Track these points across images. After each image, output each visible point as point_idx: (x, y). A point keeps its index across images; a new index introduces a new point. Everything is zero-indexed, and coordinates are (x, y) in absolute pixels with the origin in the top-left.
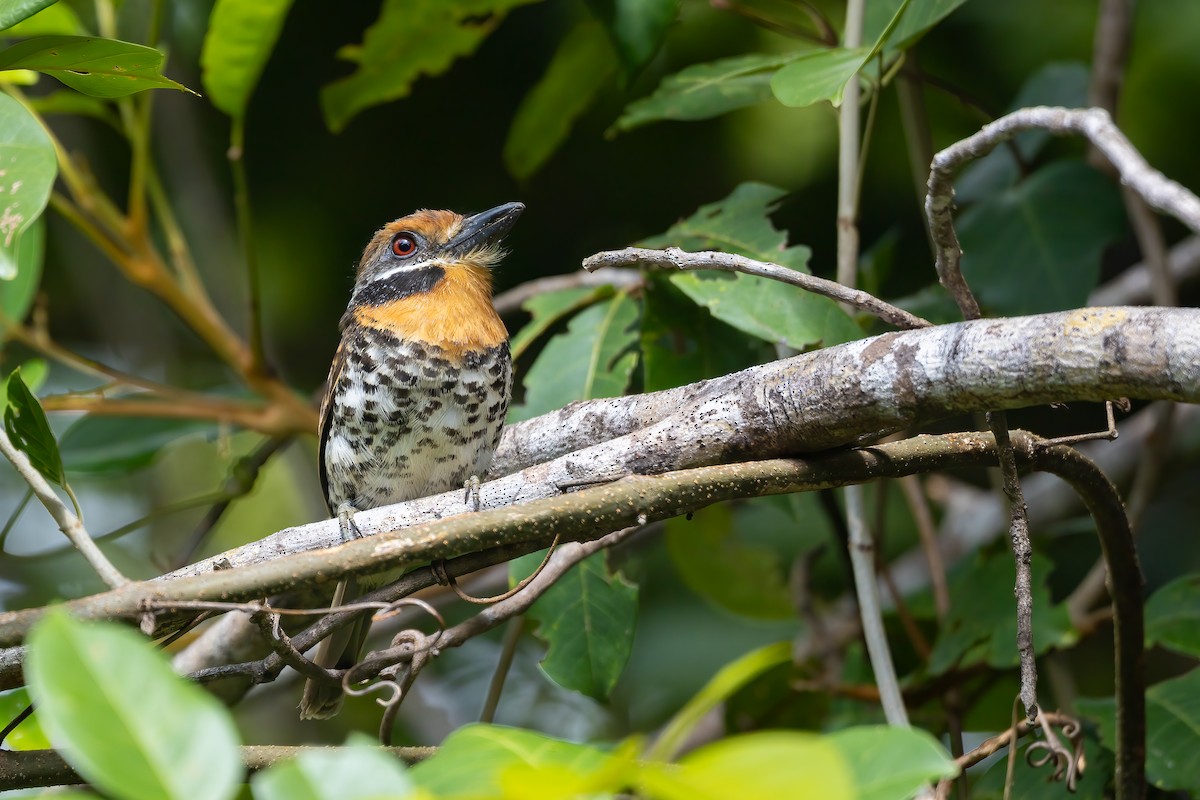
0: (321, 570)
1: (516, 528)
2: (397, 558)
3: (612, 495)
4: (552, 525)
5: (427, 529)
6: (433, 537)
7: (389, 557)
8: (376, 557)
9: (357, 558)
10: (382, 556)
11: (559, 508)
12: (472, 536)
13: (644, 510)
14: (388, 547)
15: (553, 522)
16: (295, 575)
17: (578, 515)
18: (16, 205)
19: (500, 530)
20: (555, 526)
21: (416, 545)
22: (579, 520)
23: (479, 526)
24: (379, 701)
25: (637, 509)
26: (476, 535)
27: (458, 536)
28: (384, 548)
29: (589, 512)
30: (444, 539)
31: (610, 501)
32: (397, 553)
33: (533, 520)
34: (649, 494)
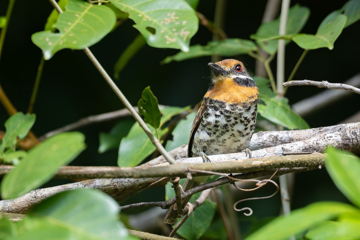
0: (238, 167)
1: (289, 163)
2: (258, 166)
3: (314, 157)
4: (298, 164)
5: (266, 159)
6: (268, 162)
7: (256, 166)
8: (253, 165)
9: (248, 165)
10: (255, 165)
11: (301, 159)
12: (278, 163)
13: (321, 164)
14: (256, 163)
15: (299, 163)
16: (230, 167)
17: (305, 162)
18: (186, 28)
19: (286, 163)
20: (299, 164)
21: (264, 163)
22: (305, 164)
23: (280, 161)
24: (245, 214)
25: (320, 163)
26: (279, 163)
27: (275, 163)
28: (255, 163)
29: (308, 161)
30: (271, 163)
31: (313, 159)
32: (259, 165)
33: (294, 161)
34: (323, 159)
